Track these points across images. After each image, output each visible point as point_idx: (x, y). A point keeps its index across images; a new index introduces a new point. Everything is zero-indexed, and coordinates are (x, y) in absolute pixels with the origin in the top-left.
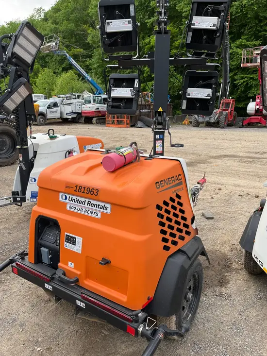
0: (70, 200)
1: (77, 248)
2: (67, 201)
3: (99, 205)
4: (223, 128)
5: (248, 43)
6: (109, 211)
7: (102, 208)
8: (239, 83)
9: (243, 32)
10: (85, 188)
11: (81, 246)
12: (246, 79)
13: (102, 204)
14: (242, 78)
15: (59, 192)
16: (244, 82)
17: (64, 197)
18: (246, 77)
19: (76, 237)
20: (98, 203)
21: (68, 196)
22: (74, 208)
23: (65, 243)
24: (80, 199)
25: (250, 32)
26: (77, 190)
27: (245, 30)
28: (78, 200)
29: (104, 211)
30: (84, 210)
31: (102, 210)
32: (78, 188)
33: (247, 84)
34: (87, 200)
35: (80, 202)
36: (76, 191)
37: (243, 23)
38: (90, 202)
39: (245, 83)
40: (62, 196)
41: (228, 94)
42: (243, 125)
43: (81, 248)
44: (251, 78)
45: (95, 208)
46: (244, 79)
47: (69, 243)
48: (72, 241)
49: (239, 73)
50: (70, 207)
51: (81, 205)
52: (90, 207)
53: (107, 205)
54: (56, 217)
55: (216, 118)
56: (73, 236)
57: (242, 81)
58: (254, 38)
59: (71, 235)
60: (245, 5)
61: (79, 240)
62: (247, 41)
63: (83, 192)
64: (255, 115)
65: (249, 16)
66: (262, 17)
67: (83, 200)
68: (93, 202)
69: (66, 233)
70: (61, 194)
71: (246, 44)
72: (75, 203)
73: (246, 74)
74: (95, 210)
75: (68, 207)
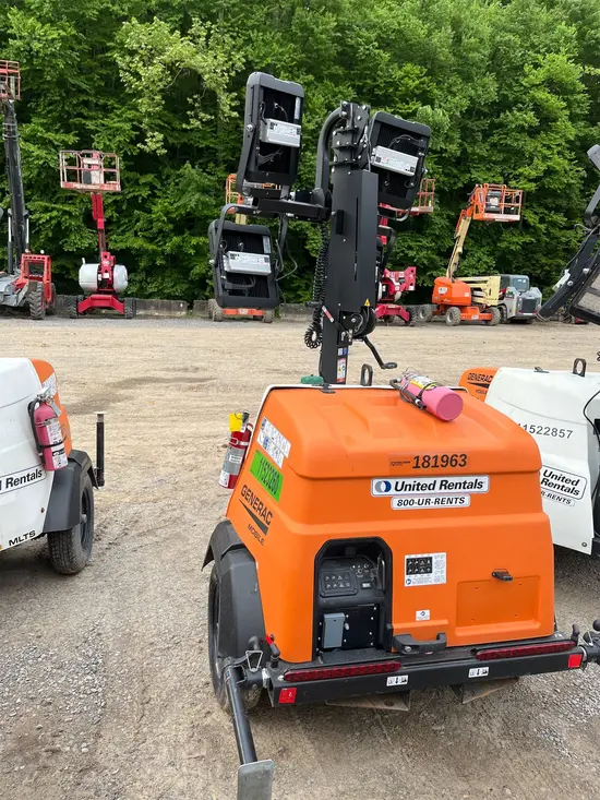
0: (399, 488)
1: (438, 575)
2: (392, 491)
3: (465, 483)
4: (39, 318)
5: (51, 136)
6: (485, 488)
7: (472, 485)
8: (40, 219)
9: (34, 109)
10: (436, 457)
11: (445, 569)
12: (55, 213)
13: (471, 479)
14: (46, 210)
15: (370, 478)
16: (51, 218)
17: (383, 487)
18: (53, 209)
19: (431, 555)
20: (461, 480)
21: (393, 482)
22: (411, 502)
23: (407, 577)
24: (423, 481)
25: (49, 112)
26: (420, 465)
27: (37, 105)
28: (419, 484)
29: (477, 490)
30: (433, 499)
31: (473, 490)
32: (421, 461)
33: (59, 224)
34: (439, 480)
35: (423, 487)
36: (417, 467)
37: (31, 89)
38: (447, 482)
39: (53, 222)
40: (378, 485)
41: (27, 241)
42: (78, 313)
43: (444, 574)
44: (65, 212)
45: (458, 490)
46: (51, 211)
47: (417, 573)
48: (423, 566)
49: (35, 197)
50: (400, 503)
51: (427, 491)
52: (448, 490)
53: (480, 479)
54: (376, 532)
55: (21, 297)
56: (425, 555)
57: (47, 216)
58: (60, 127)
59: (419, 556)
60: (38, 52)
61: (439, 560)
62: (48, 130)
63: (436, 466)
64: (99, 292)
65: (49, 78)
66: (73, 86)
67: (429, 481)
68: (451, 480)
69: (407, 557)
70: (375, 482)
71: (45, 136)
72: (411, 492)
73: (50, 201)
74: (457, 494)
75: (394, 504)
